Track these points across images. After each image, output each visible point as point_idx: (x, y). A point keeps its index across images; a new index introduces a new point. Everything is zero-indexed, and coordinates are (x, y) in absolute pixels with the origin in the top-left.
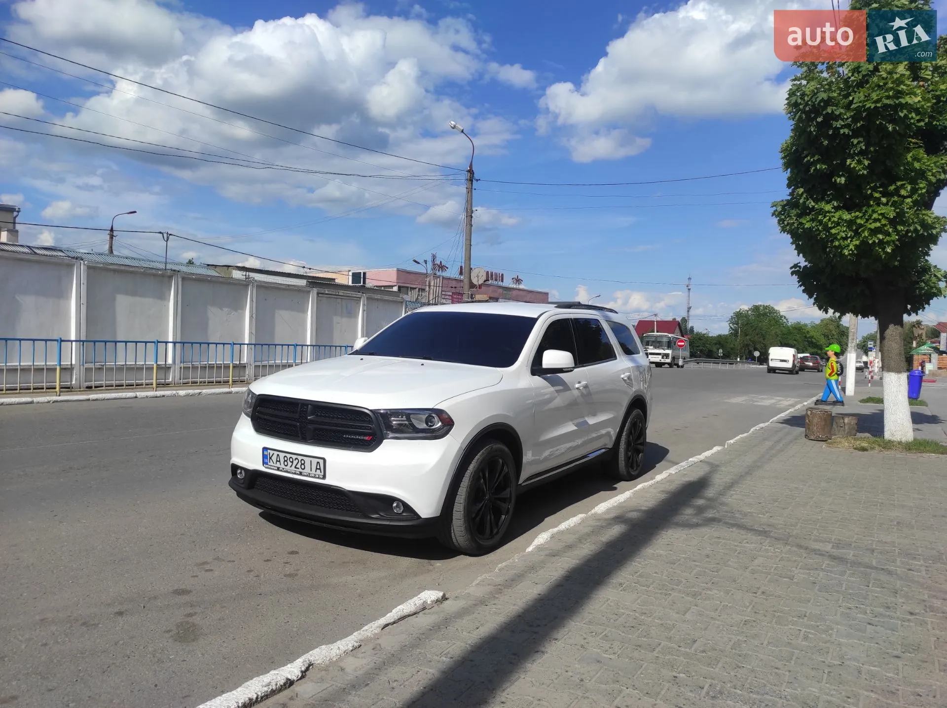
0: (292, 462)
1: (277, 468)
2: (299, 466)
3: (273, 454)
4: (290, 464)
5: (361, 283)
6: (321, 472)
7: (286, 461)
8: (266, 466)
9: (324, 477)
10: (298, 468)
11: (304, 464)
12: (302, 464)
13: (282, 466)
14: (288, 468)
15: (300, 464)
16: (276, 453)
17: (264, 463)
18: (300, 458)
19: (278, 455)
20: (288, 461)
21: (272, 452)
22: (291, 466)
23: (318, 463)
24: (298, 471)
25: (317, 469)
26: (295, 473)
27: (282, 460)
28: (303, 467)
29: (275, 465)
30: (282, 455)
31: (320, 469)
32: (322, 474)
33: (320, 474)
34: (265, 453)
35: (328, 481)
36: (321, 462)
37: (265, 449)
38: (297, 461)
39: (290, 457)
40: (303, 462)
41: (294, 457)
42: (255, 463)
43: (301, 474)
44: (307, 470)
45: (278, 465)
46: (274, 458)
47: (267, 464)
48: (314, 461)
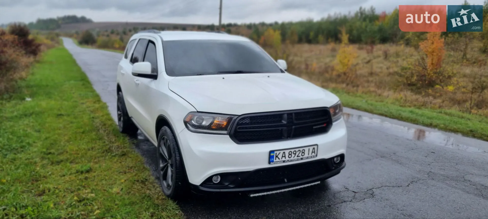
0: (295, 154)
1: (282, 162)
2: (300, 155)
3: (280, 153)
4: (293, 155)
7: (291, 154)
8: (273, 163)
9: (317, 156)
10: (300, 156)
11: (304, 152)
13: (287, 158)
14: (292, 158)
15: (301, 153)
16: (282, 152)
17: (269, 163)
18: (301, 149)
19: (284, 152)
20: (292, 154)
21: (278, 152)
22: (294, 157)
23: (314, 148)
24: (299, 158)
25: (312, 152)
26: (298, 160)
27: (287, 155)
29: (281, 160)
30: (287, 152)
31: (314, 152)
32: (316, 154)
34: (272, 154)
35: (319, 157)
37: (271, 152)
38: (299, 152)
39: (293, 151)
41: (297, 150)
43: (302, 159)
44: (306, 155)
45: (284, 159)
46: (280, 156)
47: (273, 161)
48: (311, 148)
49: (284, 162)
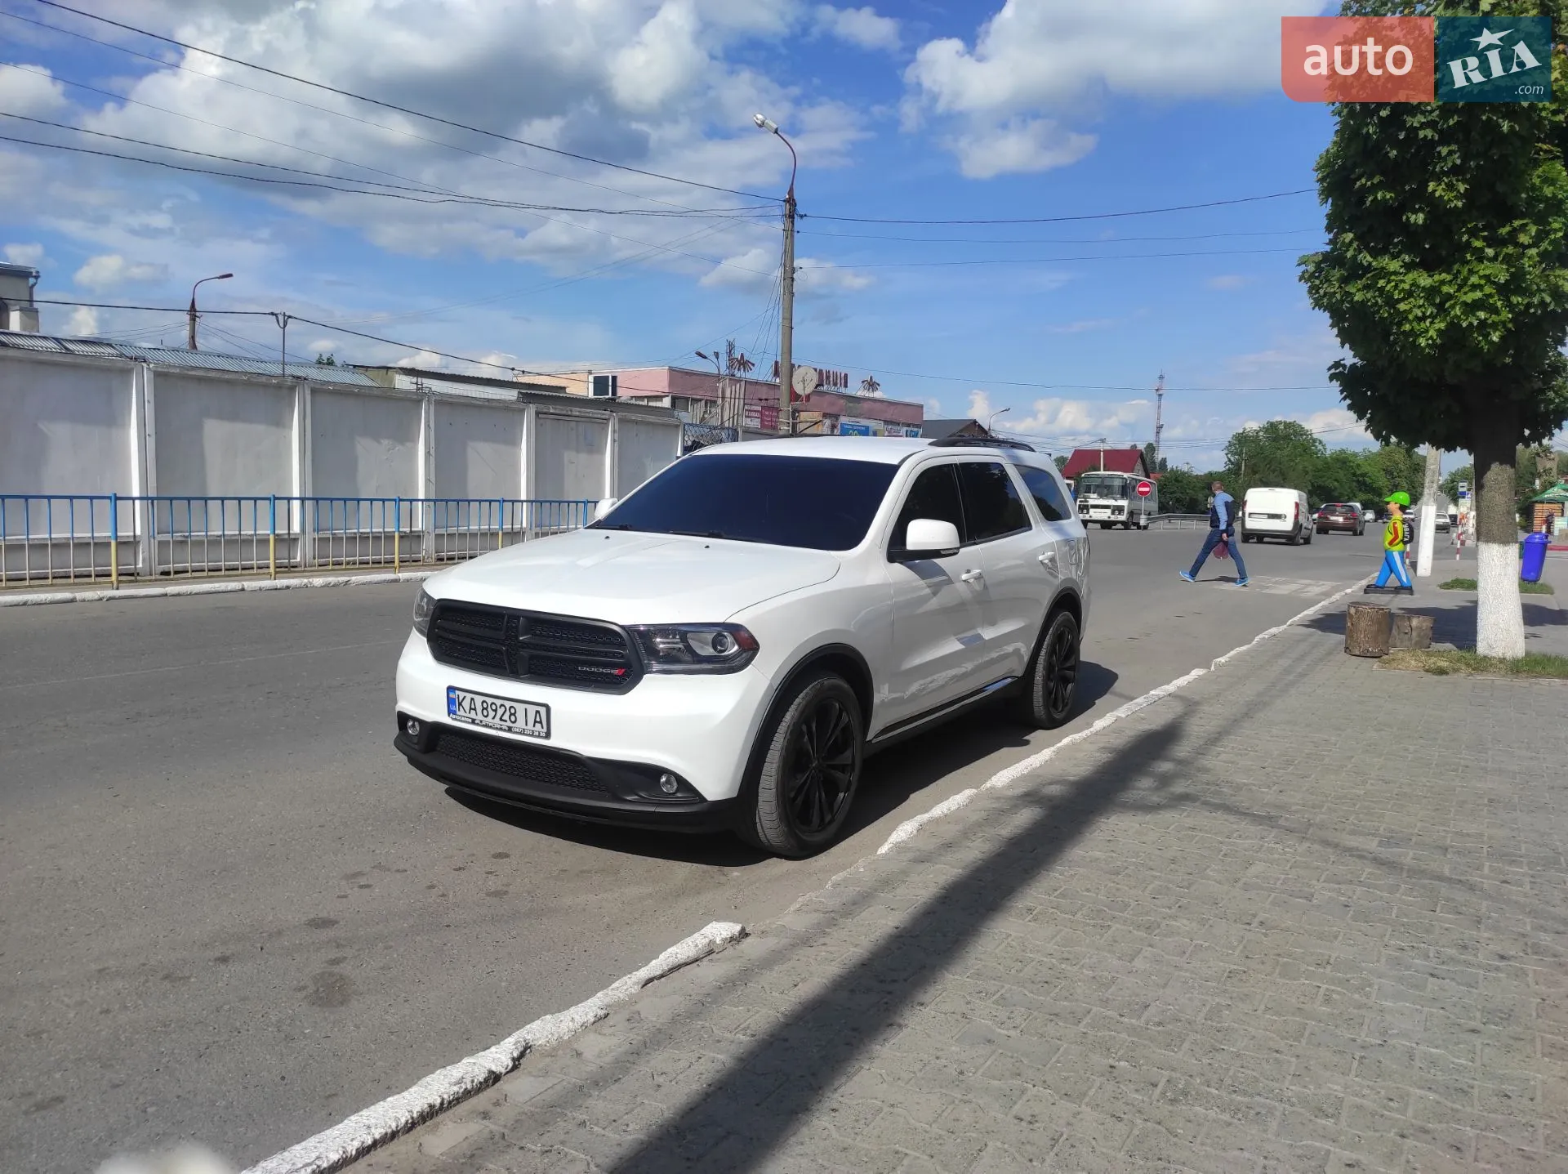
0: (496, 711)
1: (470, 721)
2: (506, 717)
3: (465, 697)
4: (492, 714)
5: (608, 394)
6: (542, 728)
7: (486, 709)
8: (454, 717)
9: (548, 735)
10: (506, 721)
11: (514, 714)
12: (511, 714)
13: (480, 717)
14: (489, 719)
15: (508, 713)
16: (469, 696)
17: (450, 712)
18: (508, 704)
19: (472, 699)
20: (489, 709)
21: (462, 695)
22: (494, 718)
23: (538, 712)
24: (505, 725)
25: (535, 722)
26: (501, 729)
27: (479, 707)
28: (513, 718)
29: (468, 715)
30: (478, 699)
31: (541, 722)
32: (545, 730)
33: (543, 730)
34: (451, 695)
35: (554, 742)
36: (543, 710)
37: (451, 689)
38: (503, 708)
39: (491, 703)
40: (513, 711)
41: (498, 702)
42: (435, 712)
43: (510, 730)
44: (520, 724)
45: (473, 715)
46: (466, 704)
47: (455, 713)
48: (532, 709)
49: (473, 722)
